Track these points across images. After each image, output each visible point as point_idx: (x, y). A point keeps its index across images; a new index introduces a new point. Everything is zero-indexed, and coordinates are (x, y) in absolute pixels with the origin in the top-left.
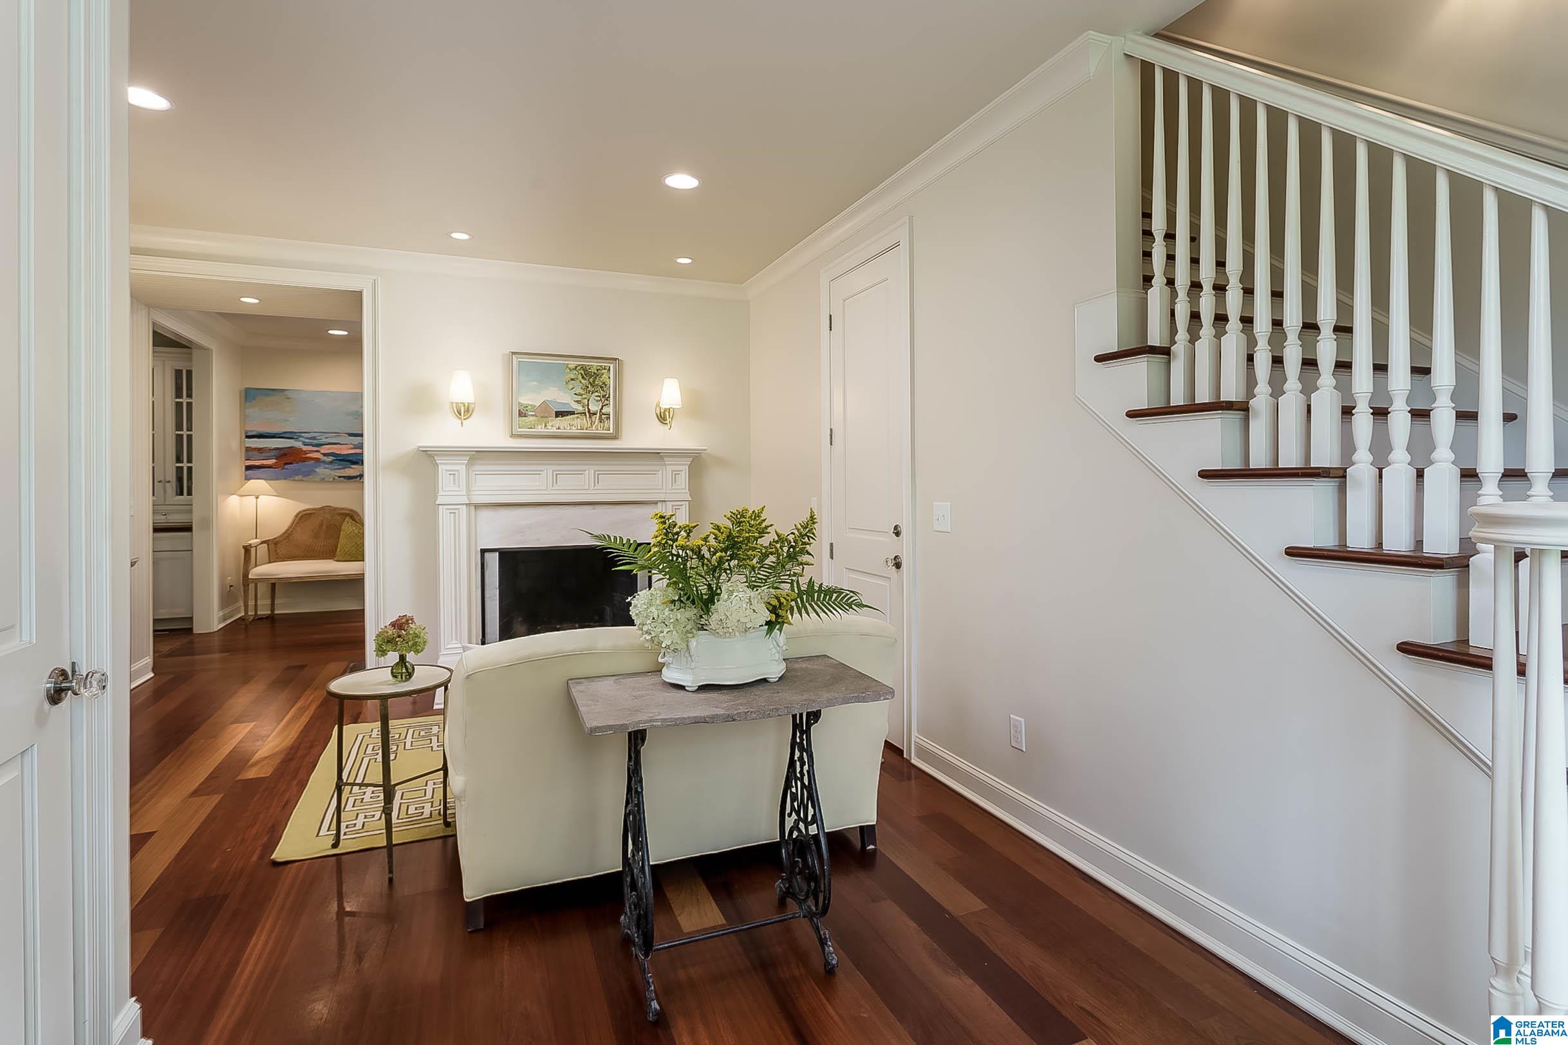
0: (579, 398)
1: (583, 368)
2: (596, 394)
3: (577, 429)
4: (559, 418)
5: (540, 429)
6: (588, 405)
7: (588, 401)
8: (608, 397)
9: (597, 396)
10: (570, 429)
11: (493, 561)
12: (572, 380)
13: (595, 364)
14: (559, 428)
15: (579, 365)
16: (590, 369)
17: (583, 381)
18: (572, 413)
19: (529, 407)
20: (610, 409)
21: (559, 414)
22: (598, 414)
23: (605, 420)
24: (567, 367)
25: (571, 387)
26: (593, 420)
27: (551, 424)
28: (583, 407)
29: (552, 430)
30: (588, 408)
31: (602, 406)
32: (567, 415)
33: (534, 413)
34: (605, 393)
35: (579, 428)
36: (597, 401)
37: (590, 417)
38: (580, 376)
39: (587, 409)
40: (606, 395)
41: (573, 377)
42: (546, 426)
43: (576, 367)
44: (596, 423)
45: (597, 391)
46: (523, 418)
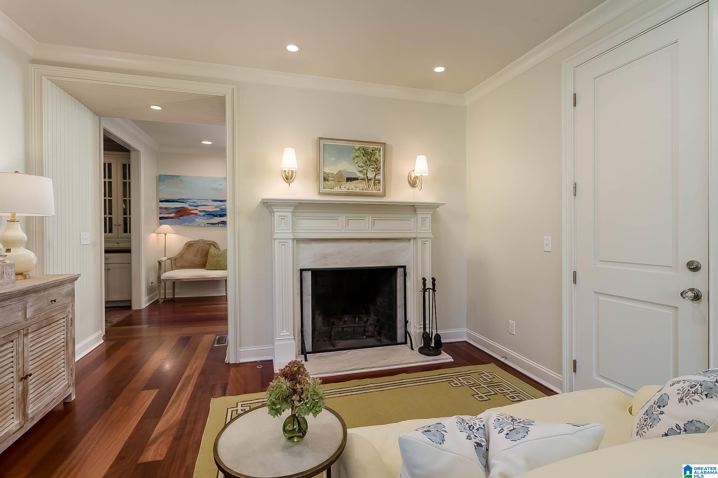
0: (361, 169)
1: (364, 149)
2: (372, 166)
3: (360, 190)
4: (348, 182)
5: (337, 189)
6: (367, 173)
7: (367, 171)
8: (379, 169)
9: (372, 168)
10: (356, 190)
11: (308, 276)
12: (357, 157)
13: (371, 147)
14: (348, 189)
15: (361, 147)
16: (368, 150)
17: (364, 158)
18: (356, 179)
19: (330, 175)
20: (380, 177)
21: (349, 179)
22: (373, 180)
23: (377, 184)
24: (354, 148)
25: (356, 161)
26: (370, 184)
27: (343, 186)
28: (364, 175)
29: (344, 190)
30: (367, 176)
31: (376, 175)
32: (354, 180)
33: (333, 179)
34: (377, 166)
35: (361, 189)
36: (372, 171)
37: (368, 182)
38: (362, 155)
39: (366, 177)
40: (378, 167)
41: (357, 155)
42: (340, 187)
43: (359, 148)
44: (372, 185)
45: (372, 165)
46: (327, 182)
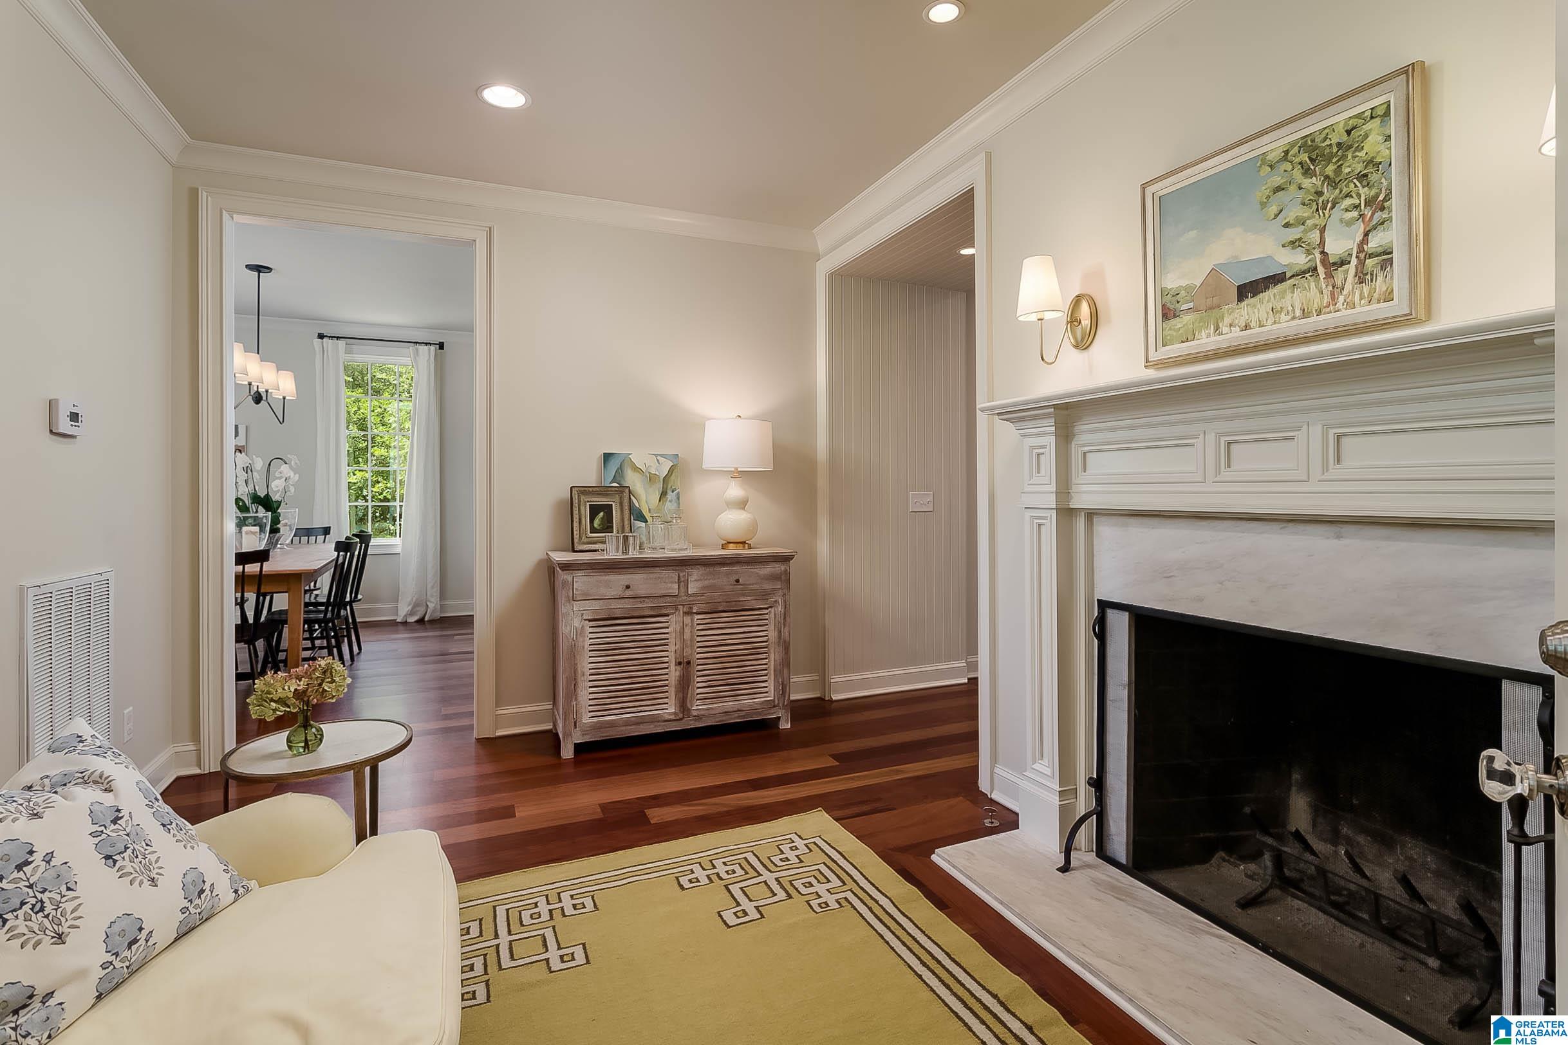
0: (1294, 233)
1: (1308, 145)
2: (1348, 202)
3: (1294, 318)
4: (1245, 303)
5: (1207, 340)
6: (1322, 243)
7: (1322, 231)
8: (1385, 200)
9: (1347, 210)
10: (1275, 323)
11: (1120, 626)
12: (1279, 189)
13: (1340, 117)
14: (1247, 327)
15: (1292, 145)
16: (1325, 139)
17: (1307, 183)
18: (1277, 279)
19: (1183, 293)
20: (1390, 236)
21: (1248, 290)
22: (1354, 261)
23: (1377, 270)
24: (1264, 162)
25: (1274, 209)
26: (1339, 282)
27: (1227, 320)
28: (1308, 253)
29: (1232, 336)
30: (1323, 252)
31: (1366, 234)
32: (1267, 288)
33: (1191, 305)
34: (1373, 193)
35: (1298, 313)
36: (1349, 223)
37: (1329, 275)
38: (1297, 173)
39: (1318, 257)
40: (1377, 195)
41: (1277, 180)
42: (1217, 328)
43: (1287, 152)
44: (1348, 287)
45: (1348, 195)
46: (1173, 322)
